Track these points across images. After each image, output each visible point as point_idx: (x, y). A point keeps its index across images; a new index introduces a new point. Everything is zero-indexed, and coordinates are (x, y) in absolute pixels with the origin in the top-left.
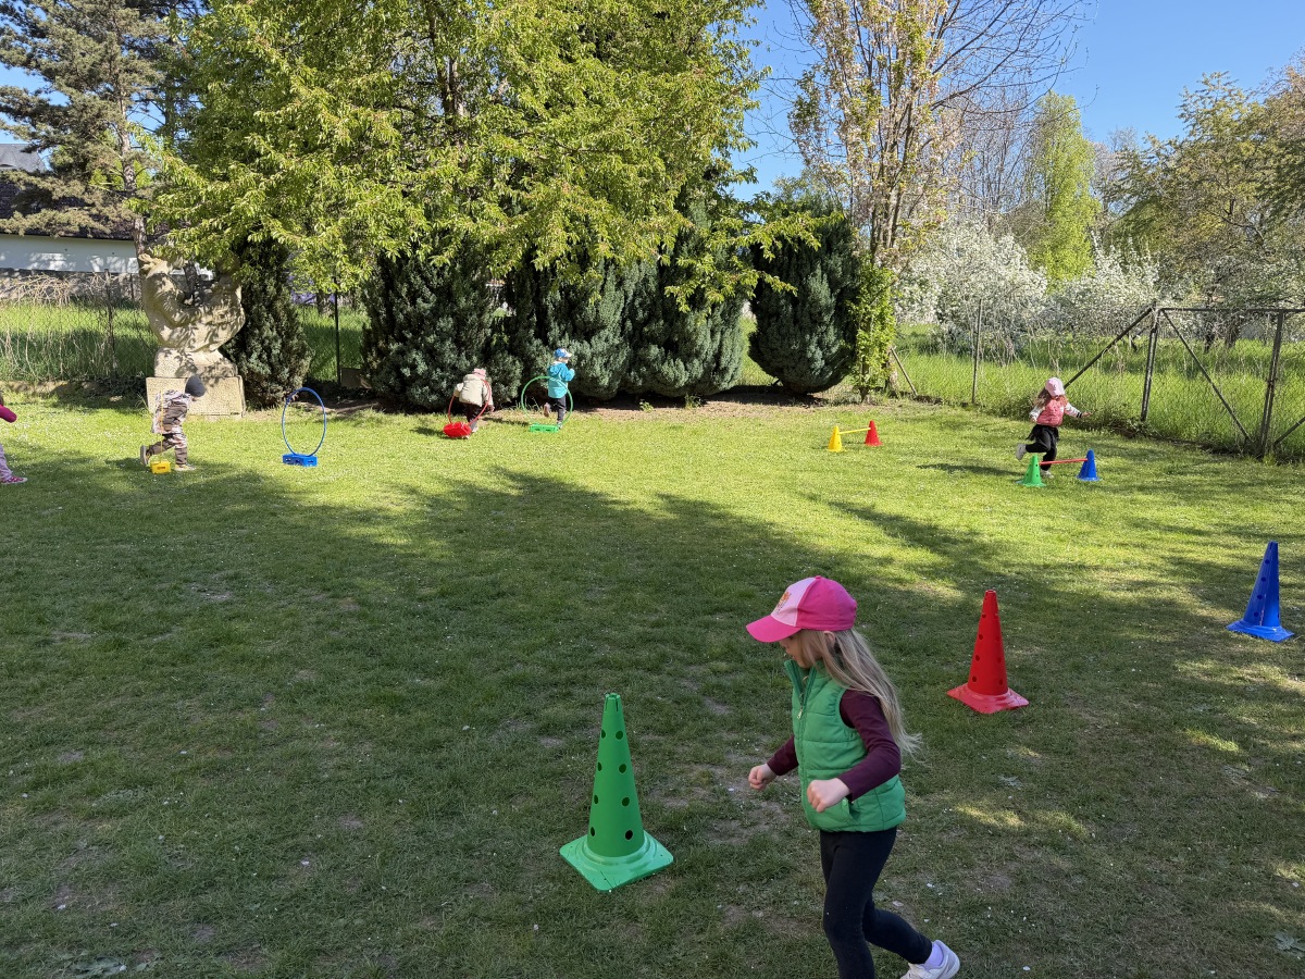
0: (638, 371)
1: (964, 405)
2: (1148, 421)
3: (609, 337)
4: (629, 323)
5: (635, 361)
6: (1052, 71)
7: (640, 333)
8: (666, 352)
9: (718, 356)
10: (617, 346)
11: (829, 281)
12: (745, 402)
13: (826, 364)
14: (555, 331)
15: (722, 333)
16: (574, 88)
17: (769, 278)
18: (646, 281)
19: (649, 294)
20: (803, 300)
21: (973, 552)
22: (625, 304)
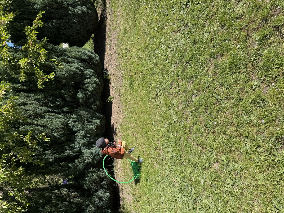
0: (92, 104)
4: (65, 109)
5: (86, 105)
7: (71, 102)
8: (81, 88)
9: (82, 60)
10: (78, 116)
12: (104, 50)
14: (68, 152)
15: (69, 57)
18: (38, 100)
19: (46, 98)
22: (52, 112)
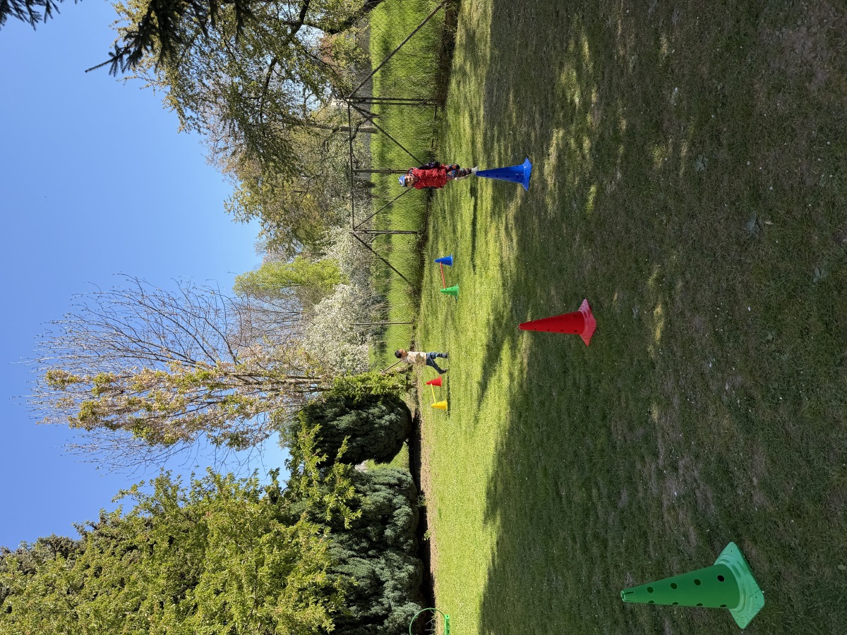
0: (403, 543)
1: (414, 328)
2: (416, 230)
3: (379, 566)
4: (370, 553)
5: (397, 547)
6: (218, 298)
7: (377, 544)
8: (389, 523)
9: (390, 486)
10: (386, 560)
11: (341, 415)
12: (419, 464)
13: (393, 412)
14: (376, 609)
15: (375, 484)
16: (214, 604)
17: (339, 455)
18: (341, 542)
19: (350, 539)
20: (352, 431)
21: (500, 325)
22: (357, 557)
